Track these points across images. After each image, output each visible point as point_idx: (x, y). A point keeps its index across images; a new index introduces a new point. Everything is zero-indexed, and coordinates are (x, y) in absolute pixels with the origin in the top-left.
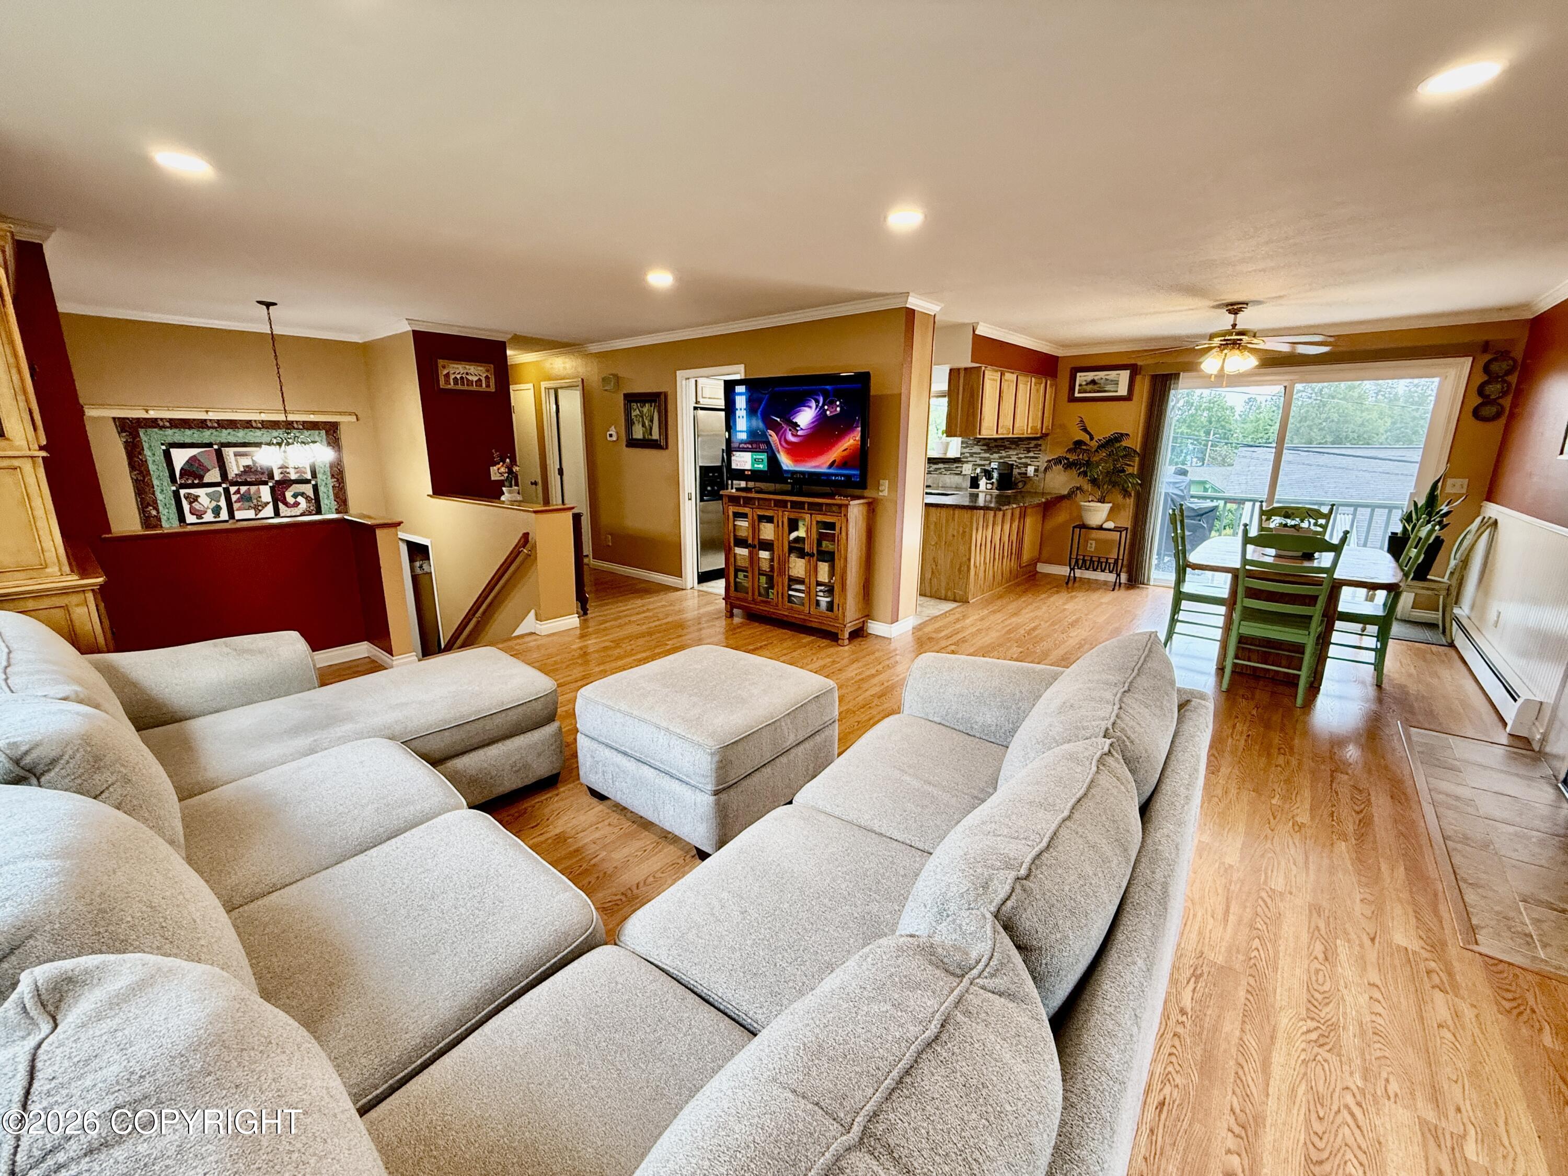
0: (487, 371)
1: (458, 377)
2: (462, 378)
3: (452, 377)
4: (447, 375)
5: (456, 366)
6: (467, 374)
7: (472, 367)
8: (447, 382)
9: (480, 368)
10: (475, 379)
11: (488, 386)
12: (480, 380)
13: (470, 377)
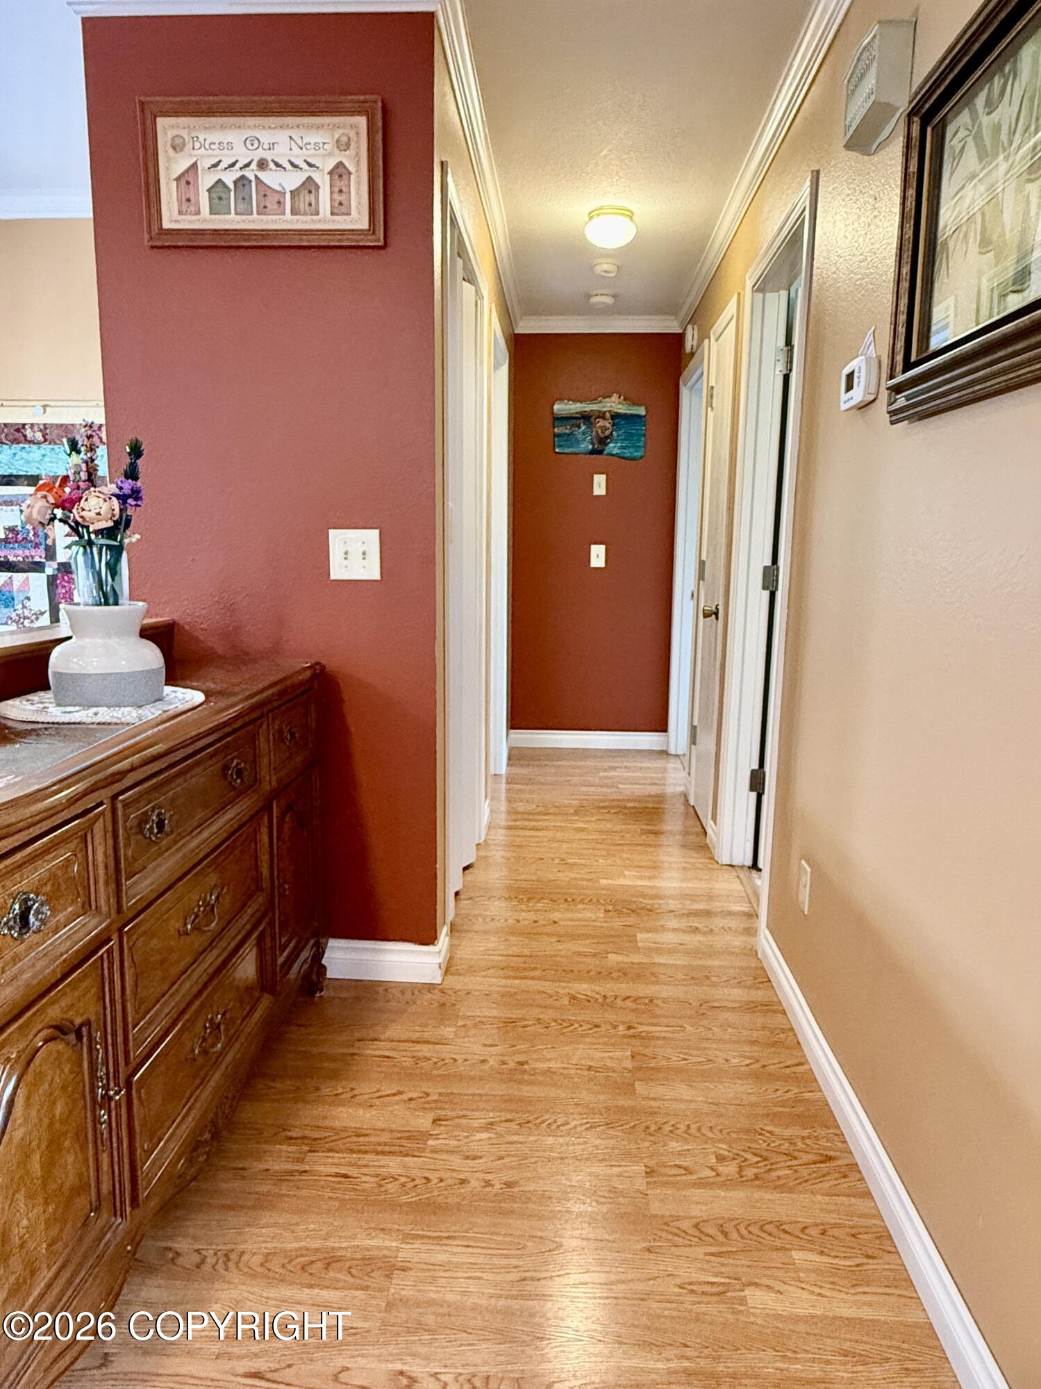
0: (343, 145)
1: (229, 178)
2: (241, 182)
3: (206, 181)
4: (188, 178)
5: (215, 137)
6: (262, 165)
7: (281, 137)
8: (187, 202)
9: (314, 138)
10: (292, 181)
11: (340, 208)
12: (310, 186)
13: (271, 178)
